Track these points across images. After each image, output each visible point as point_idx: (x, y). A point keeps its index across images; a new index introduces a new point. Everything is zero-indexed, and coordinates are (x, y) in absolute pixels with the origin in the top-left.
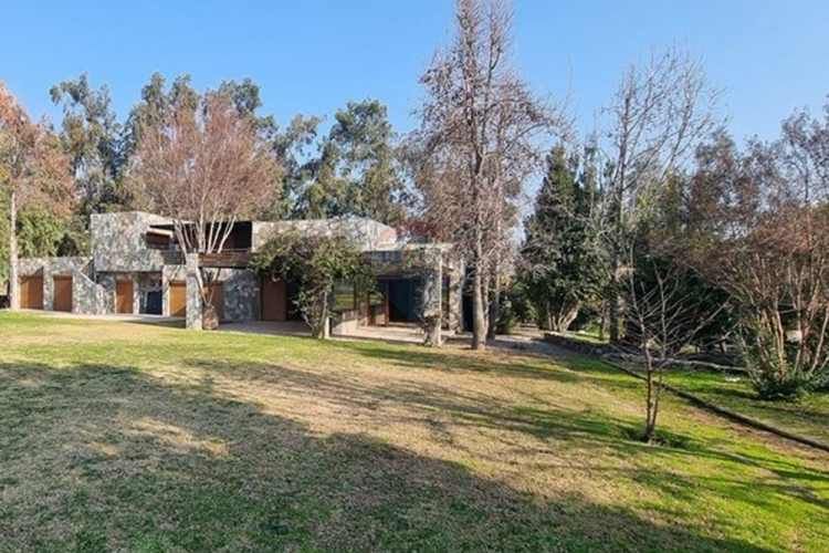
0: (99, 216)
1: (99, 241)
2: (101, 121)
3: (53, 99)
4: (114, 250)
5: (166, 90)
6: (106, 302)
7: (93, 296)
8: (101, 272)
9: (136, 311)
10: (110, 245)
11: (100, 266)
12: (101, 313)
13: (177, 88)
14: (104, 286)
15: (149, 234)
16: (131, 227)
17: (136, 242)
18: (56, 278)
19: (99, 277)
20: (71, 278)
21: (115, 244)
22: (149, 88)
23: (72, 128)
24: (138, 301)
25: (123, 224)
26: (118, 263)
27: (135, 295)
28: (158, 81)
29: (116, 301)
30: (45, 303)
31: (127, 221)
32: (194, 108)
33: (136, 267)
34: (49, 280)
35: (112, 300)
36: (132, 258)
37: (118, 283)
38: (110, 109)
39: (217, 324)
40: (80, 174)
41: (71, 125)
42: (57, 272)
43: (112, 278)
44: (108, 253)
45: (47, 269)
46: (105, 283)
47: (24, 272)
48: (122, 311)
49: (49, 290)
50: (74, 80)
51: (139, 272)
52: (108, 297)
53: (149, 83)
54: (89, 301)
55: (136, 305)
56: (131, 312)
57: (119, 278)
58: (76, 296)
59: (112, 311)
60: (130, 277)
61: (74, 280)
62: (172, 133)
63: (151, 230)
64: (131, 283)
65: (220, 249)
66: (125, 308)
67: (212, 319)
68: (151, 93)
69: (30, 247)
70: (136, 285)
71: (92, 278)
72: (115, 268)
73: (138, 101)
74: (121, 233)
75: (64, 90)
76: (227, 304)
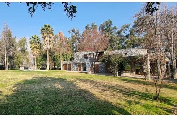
0: (75, 53)
1: (75, 57)
2: (78, 35)
3: (69, 33)
4: (78, 59)
5: (90, 26)
6: (76, 69)
7: (74, 68)
8: (76, 63)
9: (82, 70)
10: (77, 58)
11: (75, 62)
12: (75, 71)
13: (92, 26)
14: (76, 66)
15: (84, 56)
16: (80, 55)
17: (81, 57)
18: (69, 65)
19: (75, 64)
20: (70, 65)
21: (78, 58)
22: (86, 27)
23: (73, 37)
24: (82, 68)
25: (79, 54)
26: (78, 61)
27: (82, 67)
28: (88, 25)
29: (78, 69)
30: (67, 69)
31: (80, 54)
32: (96, 28)
33: (81, 62)
34: (67, 65)
35: (78, 68)
36: (81, 60)
37: (79, 65)
38: (79, 32)
39: (94, 73)
40: (74, 45)
41: (72, 37)
42: (69, 64)
43: (77, 64)
44: (77, 60)
45: (67, 63)
46: (76, 65)
47: (64, 64)
48: (79, 70)
49: (67, 67)
50: (72, 29)
51: (82, 63)
52: (77, 68)
53: (86, 26)
54: (73, 69)
55: (82, 69)
56: (81, 71)
57: (79, 64)
58: (71, 68)
59: (78, 70)
60: (81, 64)
61: (71, 65)
62: (92, 34)
63: (84, 55)
64: (81, 65)
65: (96, 58)
66: (80, 70)
67: (93, 72)
68: (87, 28)
69: (66, 59)
70: (82, 65)
71: (74, 65)
72: (78, 62)
73: (84, 30)
74: (79, 56)
75: (71, 31)
76: (99, 69)
